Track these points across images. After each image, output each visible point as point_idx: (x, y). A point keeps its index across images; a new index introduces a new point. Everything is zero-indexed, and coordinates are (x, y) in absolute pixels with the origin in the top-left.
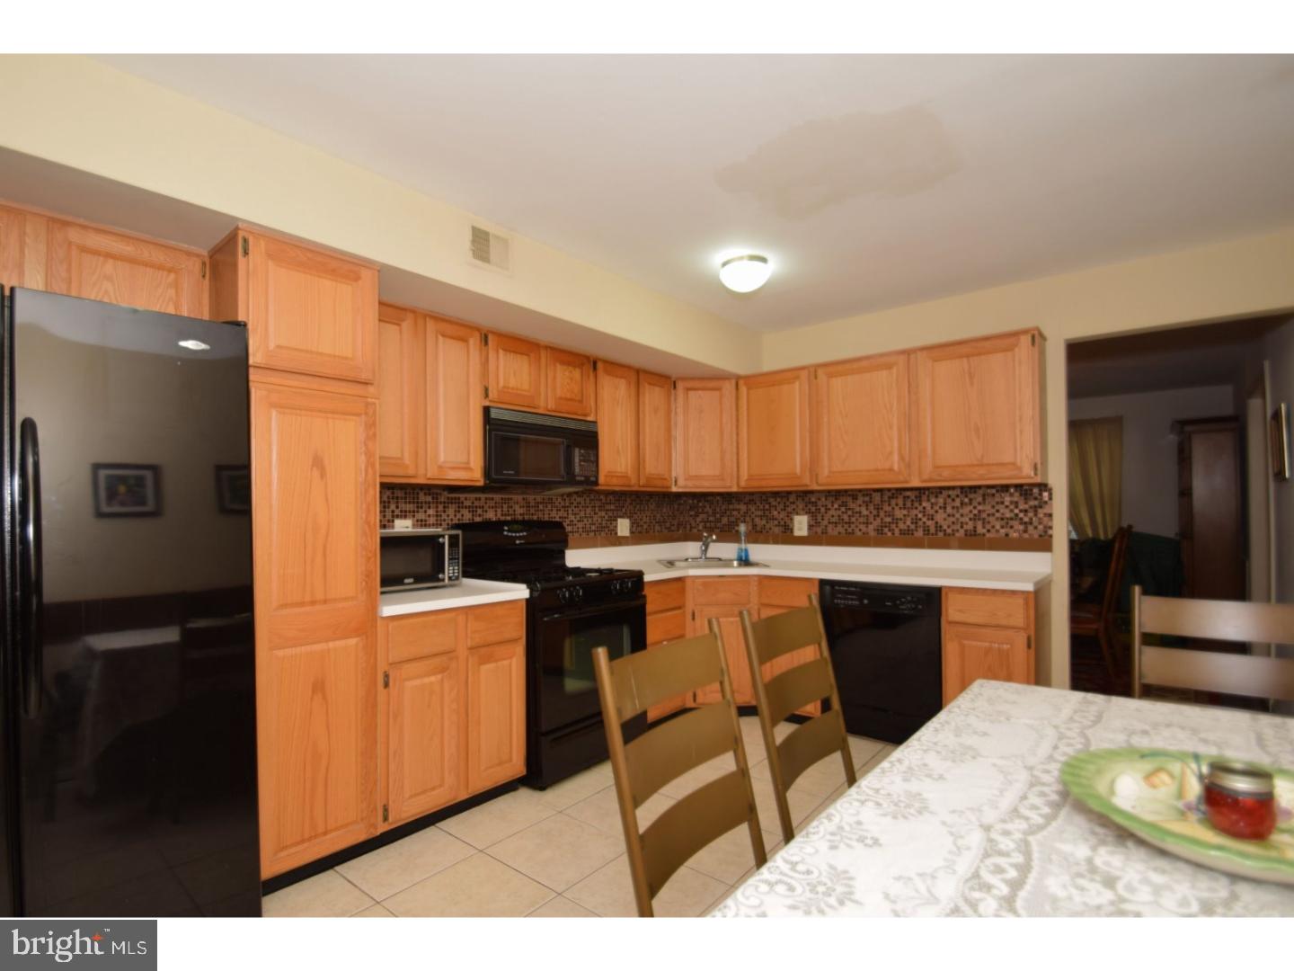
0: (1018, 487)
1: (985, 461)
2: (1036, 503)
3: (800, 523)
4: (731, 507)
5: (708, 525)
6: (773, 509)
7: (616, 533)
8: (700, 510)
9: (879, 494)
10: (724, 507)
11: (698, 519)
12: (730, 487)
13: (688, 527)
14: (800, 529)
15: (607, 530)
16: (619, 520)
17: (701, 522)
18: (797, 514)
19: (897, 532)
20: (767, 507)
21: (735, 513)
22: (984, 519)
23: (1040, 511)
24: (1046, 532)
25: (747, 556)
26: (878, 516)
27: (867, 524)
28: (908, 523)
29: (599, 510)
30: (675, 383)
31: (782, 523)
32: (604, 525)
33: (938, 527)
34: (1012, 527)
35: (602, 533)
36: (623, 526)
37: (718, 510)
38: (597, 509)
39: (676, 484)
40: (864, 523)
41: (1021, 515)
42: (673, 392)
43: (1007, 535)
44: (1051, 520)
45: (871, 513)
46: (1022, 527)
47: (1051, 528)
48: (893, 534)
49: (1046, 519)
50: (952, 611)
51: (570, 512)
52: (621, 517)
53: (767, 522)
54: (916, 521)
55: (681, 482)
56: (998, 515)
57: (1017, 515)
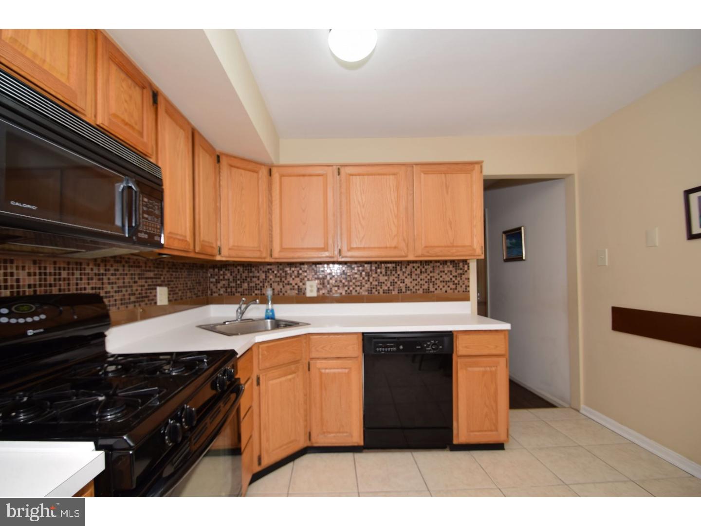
0: (452, 262)
1: (455, 244)
2: (461, 271)
3: (311, 286)
4: (251, 274)
5: (229, 290)
6: (288, 277)
7: (156, 303)
8: (221, 277)
9: (369, 265)
10: (244, 275)
11: (219, 285)
12: (264, 258)
13: (209, 292)
14: (311, 291)
15: (146, 299)
16: (158, 288)
17: (221, 287)
18: (308, 280)
19: (381, 291)
20: (283, 274)
21: (254, 279)
22: (434, 282)
23: (463, 276)
24: (466, 289)
25: (273, 314)
26: (369, 281)
27: (361, 286)
28: (389, 285)
29: (139, 279)
30: (218, 157)
31: (296, 287)
32: (144, 295)
33: (407, 288)
34: (449, 287)
35: (143, 304)
36: (162, 295)
37: (238, 277)
38: (136, 277)
39: (220, 253)
40: (359, 286)
41: (454, 279)
42: (218, 165)
43: (446, 292)
44: (469, 282)
45: (364, 278)
46: (454, 287)
47: (469, 286)
48: (379, 293)
49: (466, 282)
50: (461, 347)
51: (105, 281)
52: (160, 285)
53: (284, 287)
54: (393, 283)
55: (225, 252)
56: (441, 279)
57: (451, 279)
